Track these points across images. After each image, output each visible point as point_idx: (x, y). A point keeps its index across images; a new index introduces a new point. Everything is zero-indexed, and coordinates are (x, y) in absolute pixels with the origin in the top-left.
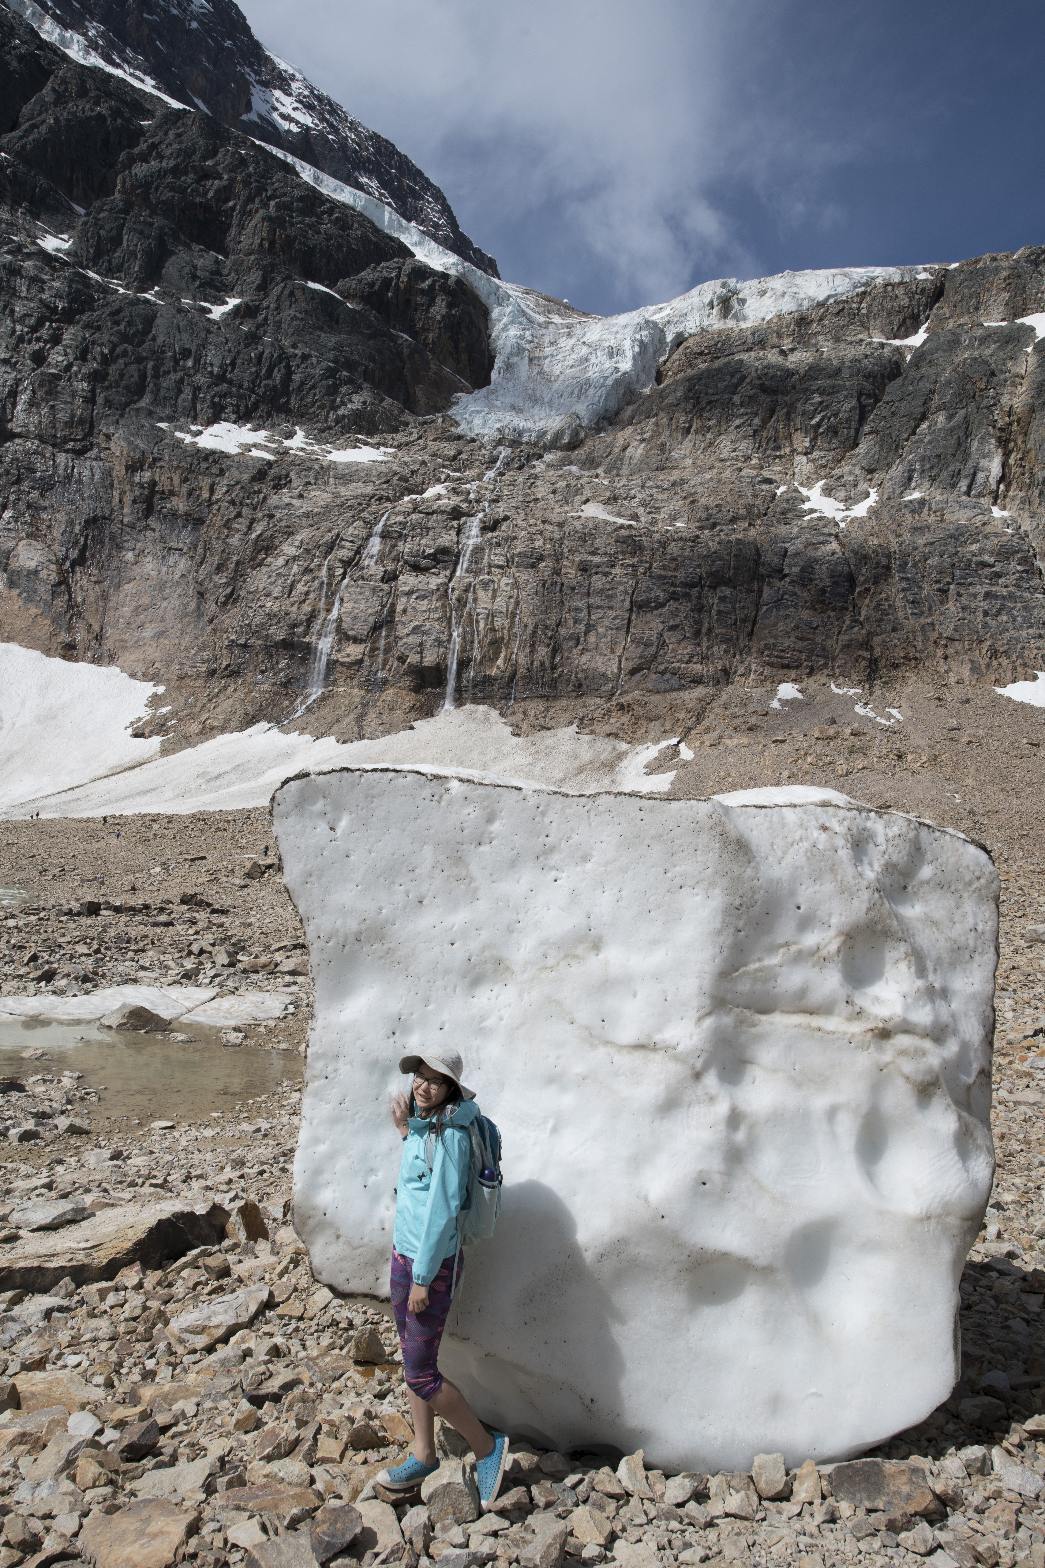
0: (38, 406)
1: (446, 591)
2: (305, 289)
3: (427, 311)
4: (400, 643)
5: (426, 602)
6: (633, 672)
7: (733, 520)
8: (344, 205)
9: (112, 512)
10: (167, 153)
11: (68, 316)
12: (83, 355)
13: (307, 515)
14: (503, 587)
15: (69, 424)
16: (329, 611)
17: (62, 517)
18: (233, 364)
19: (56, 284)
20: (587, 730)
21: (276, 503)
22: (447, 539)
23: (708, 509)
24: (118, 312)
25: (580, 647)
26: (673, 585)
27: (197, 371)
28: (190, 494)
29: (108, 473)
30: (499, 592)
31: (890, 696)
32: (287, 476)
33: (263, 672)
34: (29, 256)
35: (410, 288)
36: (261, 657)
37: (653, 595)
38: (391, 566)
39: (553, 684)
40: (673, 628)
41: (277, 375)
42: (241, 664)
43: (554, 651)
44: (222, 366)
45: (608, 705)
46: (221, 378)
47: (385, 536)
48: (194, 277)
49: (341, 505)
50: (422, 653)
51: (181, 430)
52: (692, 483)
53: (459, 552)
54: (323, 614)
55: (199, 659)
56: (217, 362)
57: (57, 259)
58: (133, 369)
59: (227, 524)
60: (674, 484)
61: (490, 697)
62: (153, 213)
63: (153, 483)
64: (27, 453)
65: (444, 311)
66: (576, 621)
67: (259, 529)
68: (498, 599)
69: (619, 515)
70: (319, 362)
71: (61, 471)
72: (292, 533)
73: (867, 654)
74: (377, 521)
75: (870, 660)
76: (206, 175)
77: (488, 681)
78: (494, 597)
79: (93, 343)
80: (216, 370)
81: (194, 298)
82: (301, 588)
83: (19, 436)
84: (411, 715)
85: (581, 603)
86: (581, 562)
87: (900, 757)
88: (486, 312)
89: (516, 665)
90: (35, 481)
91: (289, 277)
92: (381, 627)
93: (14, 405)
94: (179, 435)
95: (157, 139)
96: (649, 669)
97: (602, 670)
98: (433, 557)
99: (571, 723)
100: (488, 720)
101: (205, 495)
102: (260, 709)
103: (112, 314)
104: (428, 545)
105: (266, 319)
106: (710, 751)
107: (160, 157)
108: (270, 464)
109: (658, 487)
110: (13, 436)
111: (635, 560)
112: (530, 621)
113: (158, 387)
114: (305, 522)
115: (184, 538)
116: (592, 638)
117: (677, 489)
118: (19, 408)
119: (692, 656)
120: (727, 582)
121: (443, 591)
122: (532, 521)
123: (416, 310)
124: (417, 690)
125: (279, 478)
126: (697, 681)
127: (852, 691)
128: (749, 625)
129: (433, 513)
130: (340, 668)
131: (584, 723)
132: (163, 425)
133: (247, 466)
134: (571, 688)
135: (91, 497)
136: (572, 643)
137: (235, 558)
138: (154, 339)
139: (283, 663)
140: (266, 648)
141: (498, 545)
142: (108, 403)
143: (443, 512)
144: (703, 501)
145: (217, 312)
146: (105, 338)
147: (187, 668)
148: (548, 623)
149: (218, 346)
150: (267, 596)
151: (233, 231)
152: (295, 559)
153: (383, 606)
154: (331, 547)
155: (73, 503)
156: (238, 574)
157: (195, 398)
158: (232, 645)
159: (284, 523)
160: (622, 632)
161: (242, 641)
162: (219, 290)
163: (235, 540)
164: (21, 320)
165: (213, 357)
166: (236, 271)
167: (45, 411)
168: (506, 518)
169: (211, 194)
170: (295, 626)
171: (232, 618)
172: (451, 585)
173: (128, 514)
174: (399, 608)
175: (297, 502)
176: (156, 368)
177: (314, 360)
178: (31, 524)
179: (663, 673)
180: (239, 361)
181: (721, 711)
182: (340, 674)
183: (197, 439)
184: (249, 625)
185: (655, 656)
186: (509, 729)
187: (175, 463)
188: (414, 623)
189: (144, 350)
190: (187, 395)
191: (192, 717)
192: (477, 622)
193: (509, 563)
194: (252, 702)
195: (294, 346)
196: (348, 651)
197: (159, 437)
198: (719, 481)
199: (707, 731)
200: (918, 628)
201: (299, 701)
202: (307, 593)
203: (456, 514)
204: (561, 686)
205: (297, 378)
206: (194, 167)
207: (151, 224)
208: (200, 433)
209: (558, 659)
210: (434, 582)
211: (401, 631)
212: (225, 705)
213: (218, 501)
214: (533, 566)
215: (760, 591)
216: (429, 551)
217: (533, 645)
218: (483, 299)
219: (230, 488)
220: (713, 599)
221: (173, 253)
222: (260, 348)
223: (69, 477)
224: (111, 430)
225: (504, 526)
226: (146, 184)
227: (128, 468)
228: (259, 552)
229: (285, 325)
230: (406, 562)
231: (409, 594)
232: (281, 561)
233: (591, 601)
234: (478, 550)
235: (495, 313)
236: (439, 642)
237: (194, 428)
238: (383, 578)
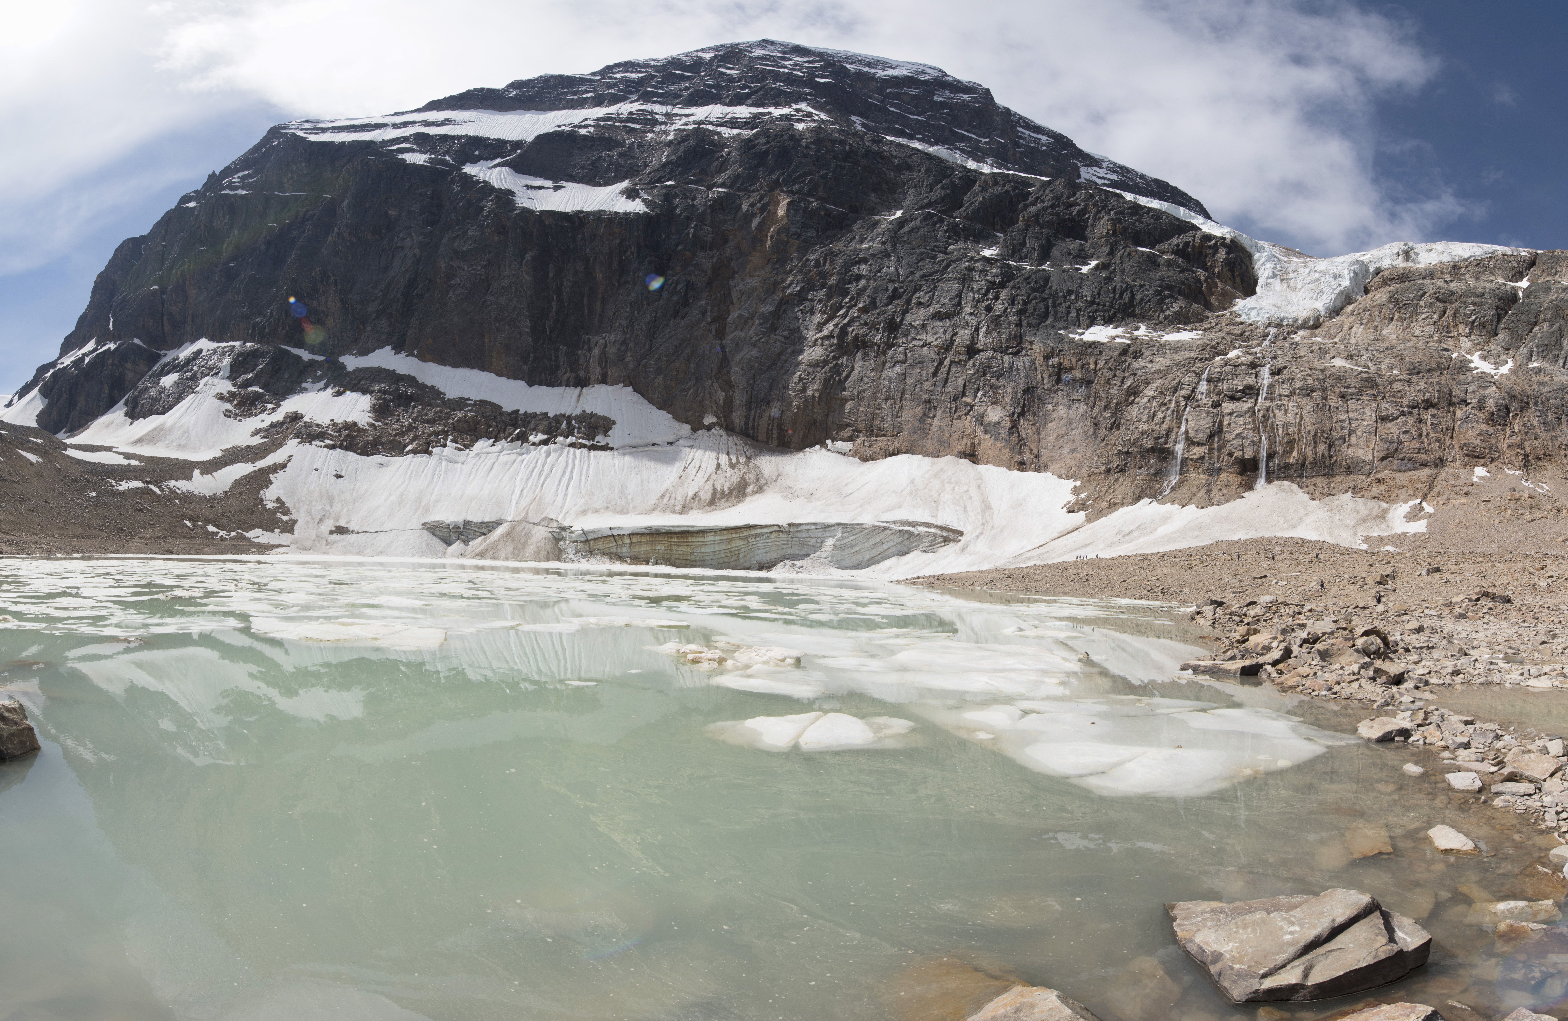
0: (991, 333)
1: (1254, 411)
2: (1137, 251)
3: (1214, 256)
4: (1229, 445)
5: (1242, 419)
6: (1383, 459)
7: (1429, 370)
8: (1154, 209)
9: (1038, 383)
10: (1047, 199)
11: (1002, 285)
12: (1012, 303)
13: (1157, 372)
14: (1291, 408)
15: (1008, 340)
16: (1179, 427)
17: (1009, 390)
18: (1099, 294)
19: (993, 271)
20: (1359, 495)
21: (1137, 367)
22: (1250, 381)
23: (1413, 363)
24: (1029, 277)
25: (1346, 444)
26: (1401, 406)
27: (1077, 301)
28: (1082, 367)
29: (1033, 362)
30: (1289, 411)
31: (1539, 476)
32: (1140, 351)
33: (1140, 468)
34: (977, 261)
35: (1201, 246)
36: (1138, 459)
37: (1390, 412)
38: (1216, 398)
39: (1331, 466)
40: (1406, 432)
41: (1126, 297)
42: (1125, 464)
43: (1330, 446)
44: (1093, 296)
45: (1369, 479)
46: (1093, 302)
47: (1209, 380)
48: (1069, 254)
49: (1178, 365)
50: (1243, 450)
51: (1072, 333)
52: (1398, 348)
53: (1259, 388)
54: (1176, 430)
55: (1099, 463)
56: (1089, 294)
57: (992, 259)
58: (1041, 305)
59: (1108, 382)
60: (1387, 349)
61: (1289, 477)
62: (1042, 228)
63: (1060, 364)
64: (988, 358)
65: (1224, 256)
66: (1342, 428)
67: (1128, 383)
68: (1289, 415)
69: (1356, 365)
70: (1150, 287)
71: (1007, 365)
72: (1150, 383)
73: (1522, 451)
74: (1203, 372)
75: (1524, 455)
76: (1071, 205)
77: (1288, 466)
78: (1286, 414)
79: (1017, 295)
80: (1089, 299)
81: (1071, 264)
82: (1160, 415)
83: (982, 350)
84: (1240, 489)
85: (1344, 417)
86: (1341, 392)
87: (1559, 511)
88: (1250, 256)
89: (1305, 456)
90: (993, 373)
91: (1126, 246)
92: (1214, 435)
93: (978, 335)
94: (1071, 336)
95: (1039, 195)
96: (1393, 457)
97: (1363, 458)
98: (1242, 391)
99: (1347, 491)
100: (1292, 490)
101: (1092, 367)
102: (1142, 491)
103: (1026, 279)
104: (1239, 384)
105: (1115, 269)
106: (1444, 507)
107: (1043, 202)
108: (1129, 345)
109: (1377, 350)
110: (979, 351)
111: (1374, 392)
112: (1312, 429)
113: (1056, 313)
114: (1156, 376)
115: (1081, 393)
116: (1353, 438)
117: (1390, 352)
118: (981, 336)
119: (1420, 450)
120: (1433, 406)
121: (1252, 412)
122: (1302, 369)
123: (1206, 257)
124: (1241, 473)
125: (1136, 353)
126: (1424, 465)
127: (1517, 473)
128: (1450, 431)
129: (1239, 365)
130: (1190, 462)
131: (1356, 491)
132: (1061, 332)
133: (1115, 348)
134: (1343, 469)
135: (1025, 377)
136: (1341, 441)
137: (1115, 401)
138: (1051, 288)
139: (1153, 461)
140: (1141, 452)
141: (1283, 383)
142: (1029, 325)
143: (1245, 365)
144: (1408, 359)
145: (1085, 269)
146: (1023, 291)
147: (1093, 469)
148: (1324, 429)
149: (1088, 286)
150: (1139, 421)
151: (1089, 229)
152: (1153, 398)
153: (1214, 423)
154: (1175, 390)
155: (1015, 382)
156: (1118, 409)
157: (1078, 315)
158: (1119, 453)
159: (1143, 378)
160: (1373, 434)
161: (1125, 450)
162: (1085, 258)
163: (1114, 390)
164: (978, 292)
165: (1086, 293)
166: (1094, 248)
167: (995, 335)
168: (1285, 367)
169: (1074, 213)
170: (1159, 438)
171: (1118, 437)
172: (1256, 408)
173: (1047, 383)
174: (1225, 423)
175: (1149, 365)
176: (1054, 303)
177: (1147, 287)
178: (993, 397)
179: (1402, 460)
180: (1102, 292)
181: (1444, 483)
182: (1190, 466)
183: (1082, 337)
184: (1129, 440)
185: (1397, 449)
186: (1307, 496)
187: (1072, 351)
188: (1237, 432)
189: (1046, 294)
190: (1073, 314)
191: (1101, 498)
192: (1277, 429)
193: (1293, 393)
194: (1137, 487)
195: (1134, 281)
196: (1194, 451)
197: (1060, 338)
198: (1416, 348)
199: (1439, 495)
200: (1549, 438)
201: (1165, 484)
202: (1164, 418)
203: (1253, 365)
204: (1336, 468)
205: (1138, 297)
206: (1063, 203)
207: (1042, 233)
208: (1084, 333)
209: (1332, 452)
210: (1246, 406)
211: (1228, 437)
212: (1120, 489)
213: (1100, 369)
214: (1308, 395)
215: (1454, 412)
216: (1239, 388)
217: (1315, 443)
218: (1248, 249)
219: (1107, 361)
220: (1427, 415)
221: (1055, 244)
222: (1114, 284)
223: (1011, 368)
224: (1033, 338)
225: (1285, 372)
226: (1037, 215)
227: (1044, 358)
228: (1130, 396)
229: (1127, 271)
230: (1225, 395)
231: (1231, 414)
232: (1145, 400)
233: (1350, 416)
234: (1271, 386)
235: (1256, 256)
236: (1253, 442)
237: (1079, 331)
238: (1212, 405)
